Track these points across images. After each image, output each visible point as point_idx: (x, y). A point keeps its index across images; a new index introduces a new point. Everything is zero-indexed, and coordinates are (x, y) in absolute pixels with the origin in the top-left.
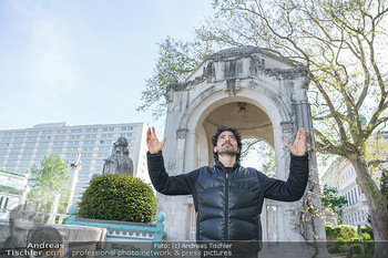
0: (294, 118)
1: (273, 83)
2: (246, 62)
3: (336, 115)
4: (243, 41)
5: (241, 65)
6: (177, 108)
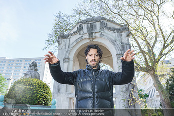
0: (123, 52)
1: (112, 35)
2: (98, 24)
3: (142, 52)
4: (96, 16)
5: (96, 26)
6: (64, 47)
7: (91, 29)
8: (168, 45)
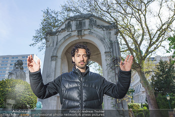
0: (111, 49)
1: (101, 32)
2: (87, 22)
3: (130, 49)
4: (85, 12)
5: (85, 23)
6: (52, 45)
7: (80, 26)
8: (154, 43)
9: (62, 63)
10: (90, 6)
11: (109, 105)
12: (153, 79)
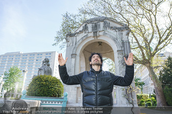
0: (123, 48)
1: (114, 33)
2: (102, 24)
3: (140, 47)
4: (100, 15)
5: (99, 25)
6: (71, 45)
7: (95, 28)
8: (163, 41)
9: (80, 60)
10: (104, 8)
11: (121, 95)
12: (161, 73)
